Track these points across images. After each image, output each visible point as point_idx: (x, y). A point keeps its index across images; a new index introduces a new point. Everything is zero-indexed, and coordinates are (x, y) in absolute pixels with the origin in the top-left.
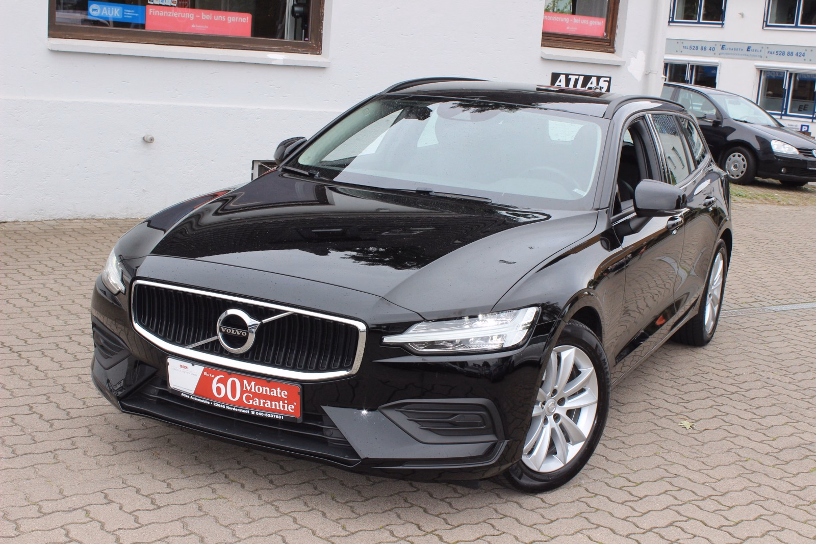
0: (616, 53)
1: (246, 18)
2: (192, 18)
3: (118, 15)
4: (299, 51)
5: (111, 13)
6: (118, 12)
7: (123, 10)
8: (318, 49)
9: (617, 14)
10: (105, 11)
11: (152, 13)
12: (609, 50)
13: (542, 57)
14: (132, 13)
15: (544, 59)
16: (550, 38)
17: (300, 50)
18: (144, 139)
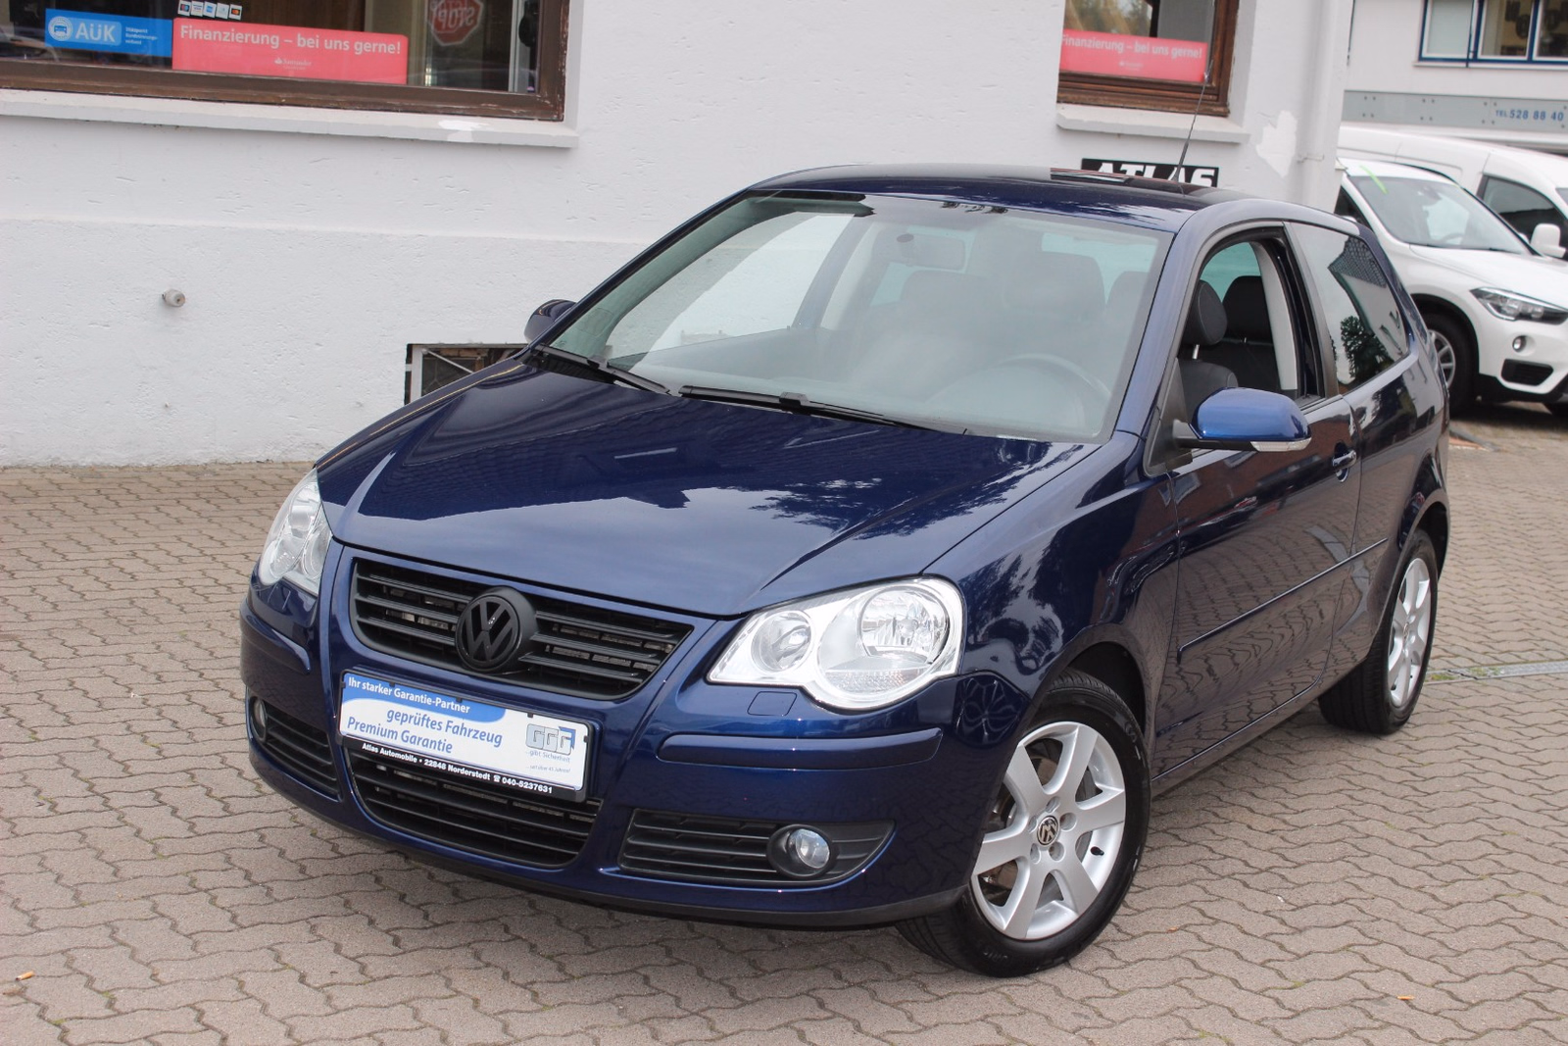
0: (1230, 116)
1: (396, 46)
2: (276, 45)
3: (113, 40)
4: (513, 113)
5: (96, 35)
6: (113, 33)
7: (124, 32)
8: (555, 109)
9: (1233, 33)
10: (82, 31)
11: (187, 35)
12: (1215, 109)
13: (1059, 127)
14: (143, 34)
15: (1065, 131)
16: (1076, 85)
17: (514, 111)
18: (164, 297)
